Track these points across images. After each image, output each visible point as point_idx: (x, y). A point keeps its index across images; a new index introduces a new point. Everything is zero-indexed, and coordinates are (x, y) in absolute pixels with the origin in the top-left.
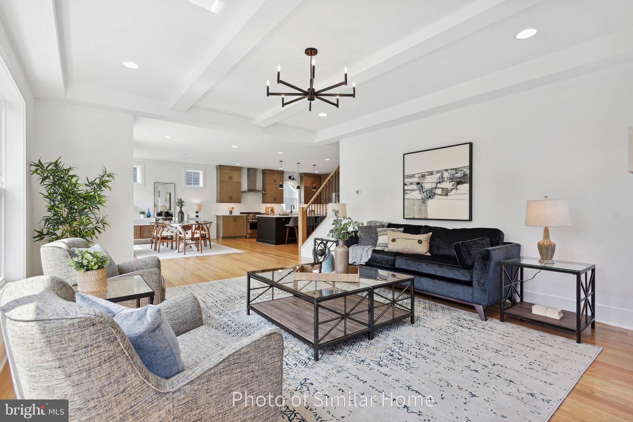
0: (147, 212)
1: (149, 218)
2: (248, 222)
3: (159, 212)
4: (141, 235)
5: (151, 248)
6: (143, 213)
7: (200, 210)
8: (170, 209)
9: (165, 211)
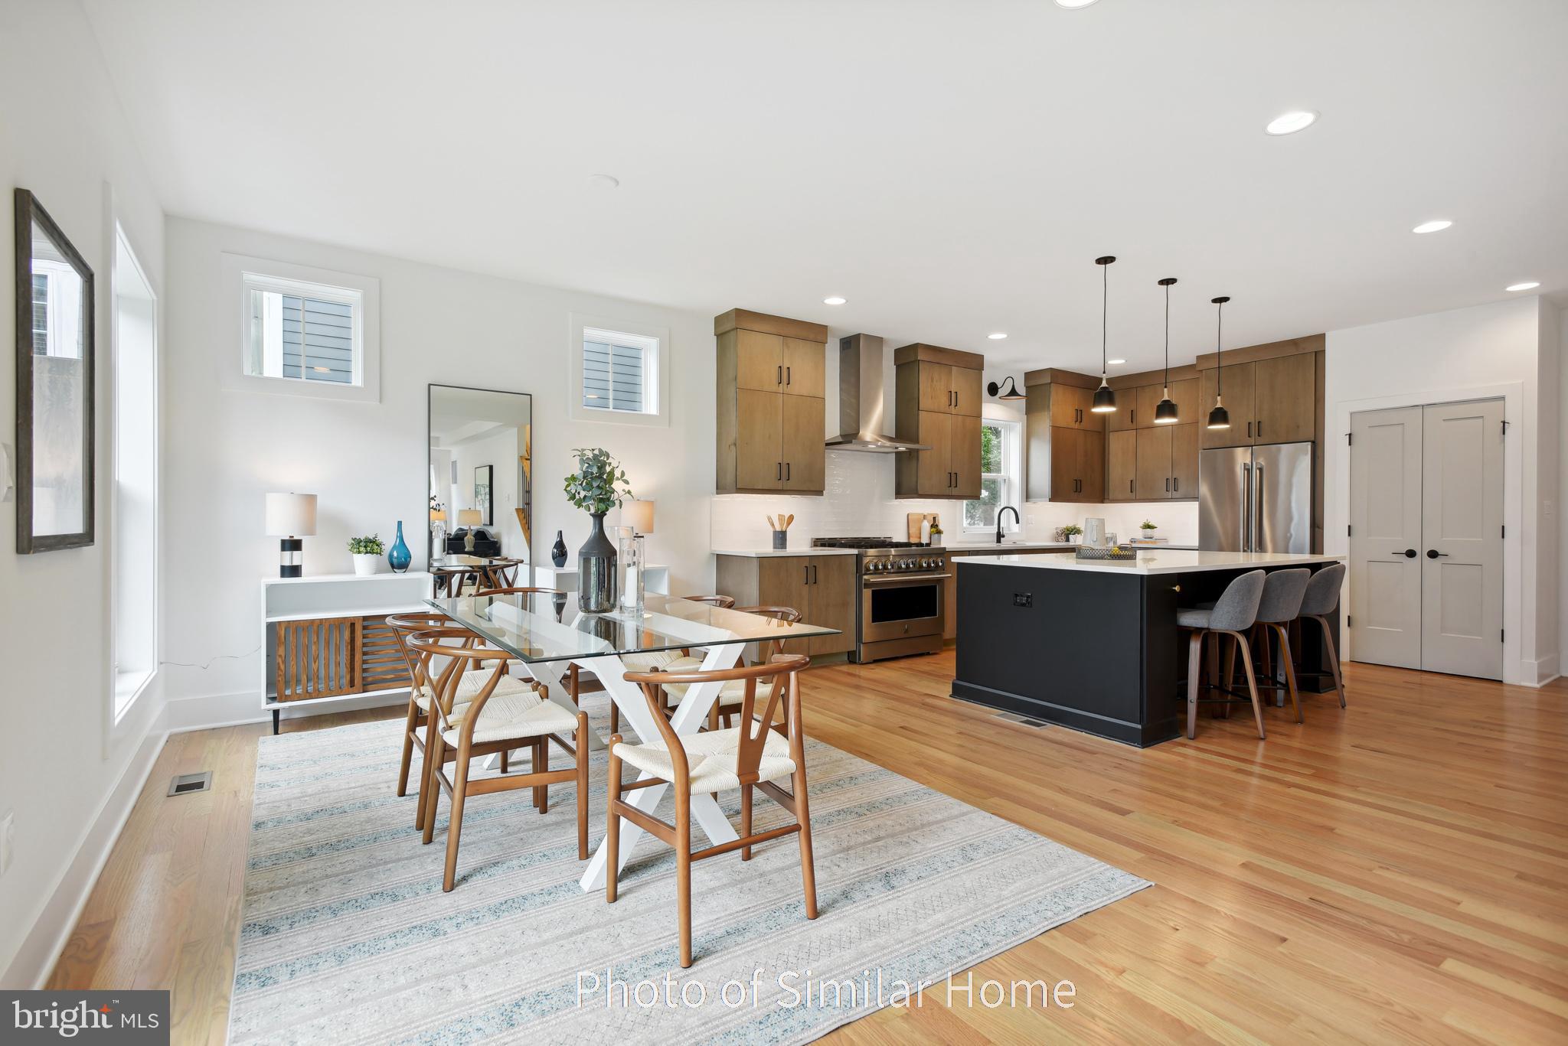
0: (389, 542)
1: (399, 575)
2: (868, 585)
3: (453, 530)
4: (352, 669)
5: (402, 793)
6: (369, 546)
7: (650, 530)
8: (491, 523)
9: (472, 528)
